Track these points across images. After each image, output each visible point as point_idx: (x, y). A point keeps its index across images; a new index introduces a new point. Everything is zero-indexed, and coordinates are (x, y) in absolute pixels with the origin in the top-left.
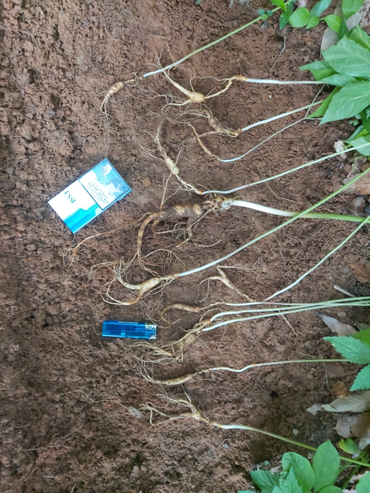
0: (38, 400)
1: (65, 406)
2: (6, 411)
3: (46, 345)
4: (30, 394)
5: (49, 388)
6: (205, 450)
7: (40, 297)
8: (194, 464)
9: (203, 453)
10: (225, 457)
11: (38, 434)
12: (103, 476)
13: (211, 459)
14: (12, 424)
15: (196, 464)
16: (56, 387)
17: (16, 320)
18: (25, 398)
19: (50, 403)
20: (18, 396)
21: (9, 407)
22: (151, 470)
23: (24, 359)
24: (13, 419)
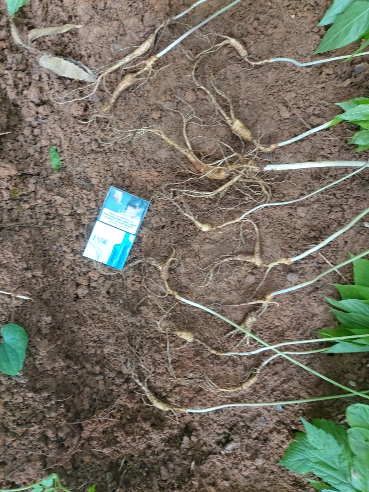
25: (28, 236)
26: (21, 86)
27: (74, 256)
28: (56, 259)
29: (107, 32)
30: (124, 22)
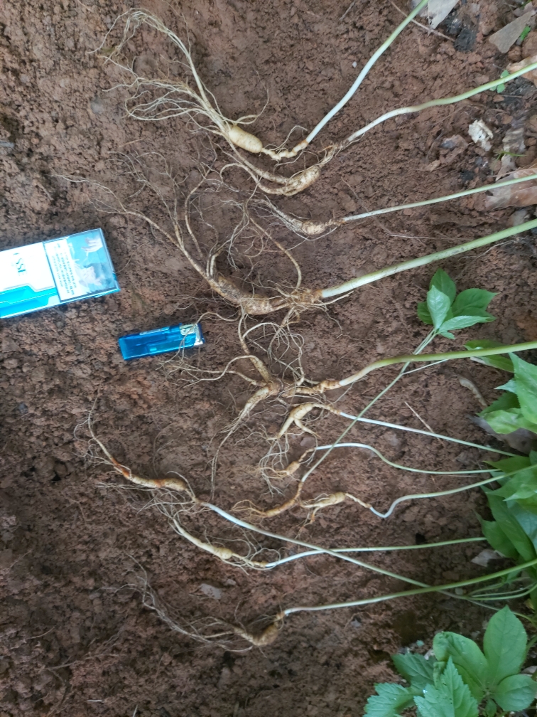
0: (60, 592)
1: (105, 595)
2: (11, 617)
3: (60, 508)
4: (46, 585)
5: (75, 572)
6: (326, 632)
7: (38, 437)
8: (312, 655)
9: (323, 637)
10: (358, 640)
11: (69, 642)
12: (178, 689)
13: (336, 644)
14: (24, 634)
15: (315, 654)
16: (86, 569)
17: (6, 479)
18: (39, 593)
19: (81, 594)
20: (27, 591)
21: (15, 611)
22: (249, 670)
23: (28, 534)
24: (24, 627)
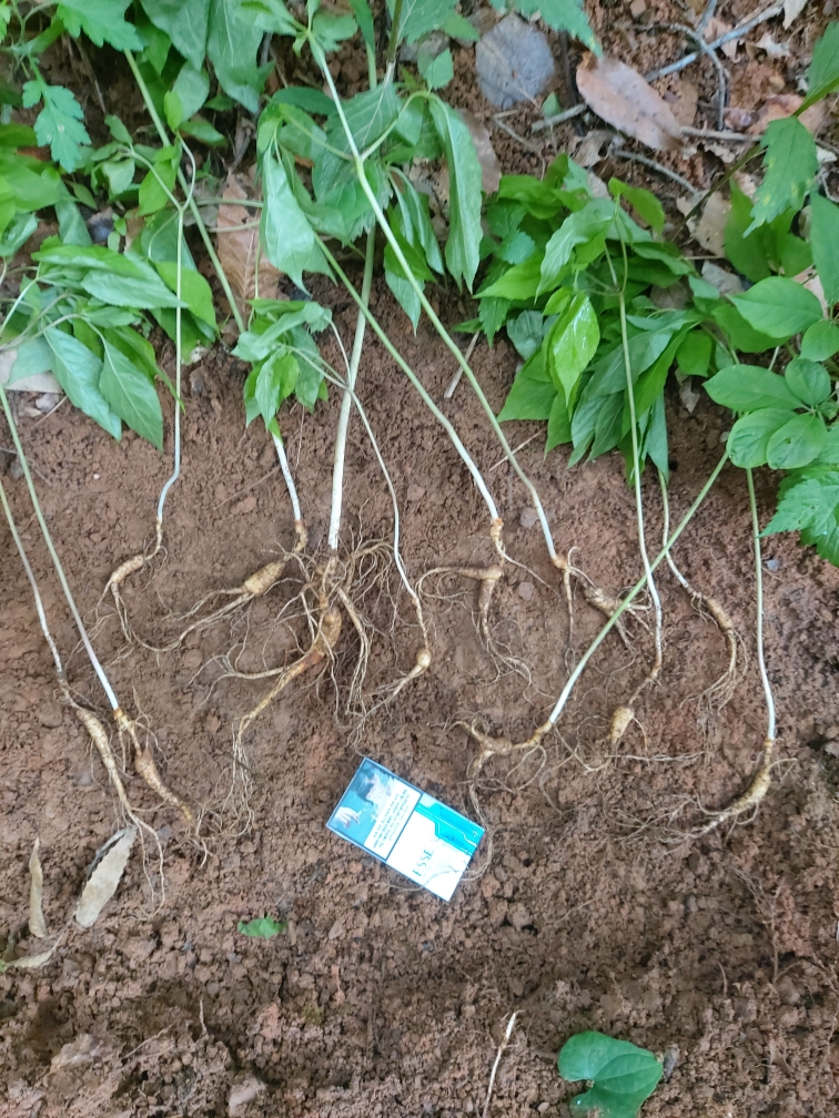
25: (397, 1001)
26: (121, 970)
27: (447, 919)
28: (448, 955)
29: (58, 793)
30: (47, 761)
